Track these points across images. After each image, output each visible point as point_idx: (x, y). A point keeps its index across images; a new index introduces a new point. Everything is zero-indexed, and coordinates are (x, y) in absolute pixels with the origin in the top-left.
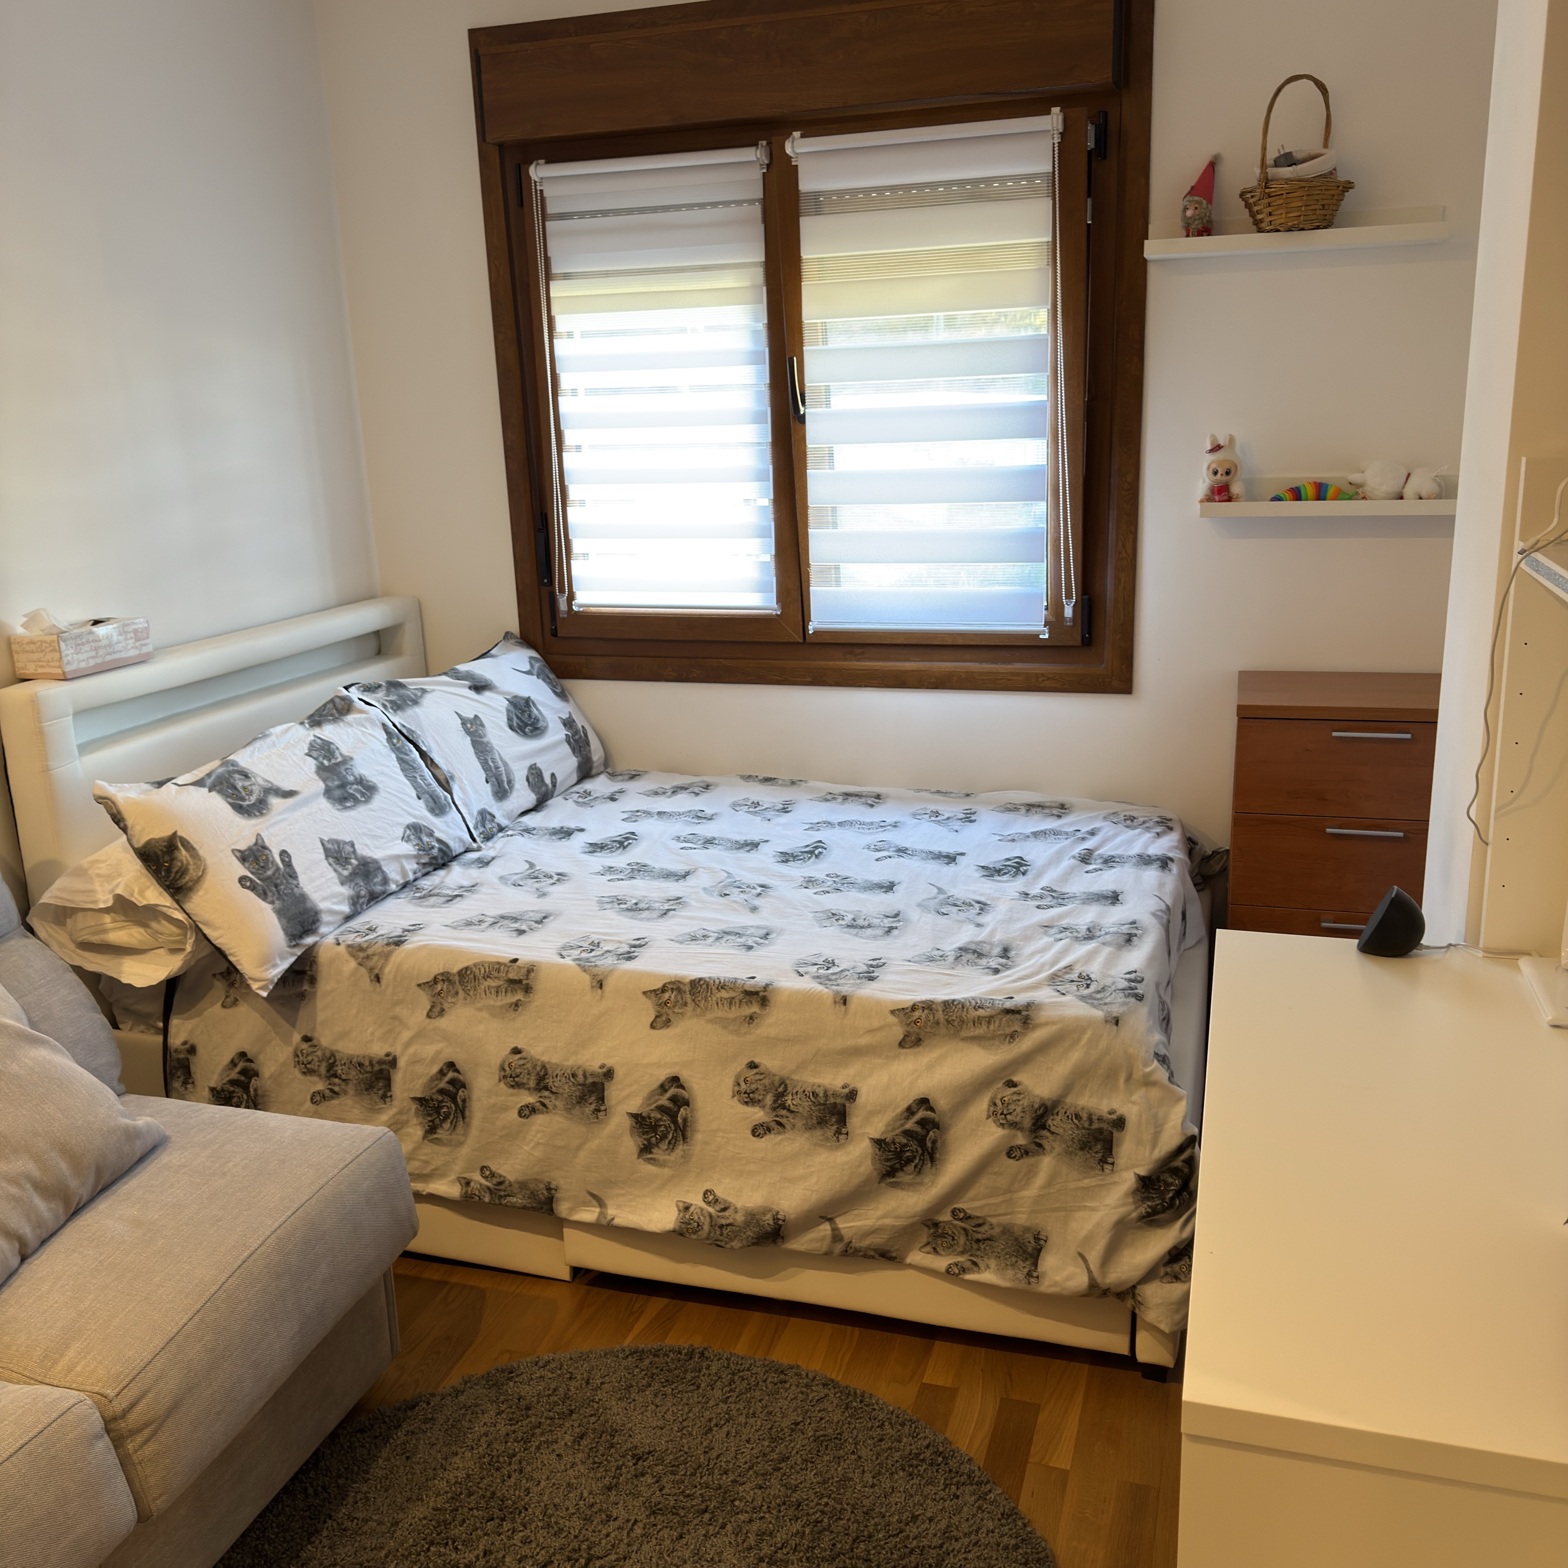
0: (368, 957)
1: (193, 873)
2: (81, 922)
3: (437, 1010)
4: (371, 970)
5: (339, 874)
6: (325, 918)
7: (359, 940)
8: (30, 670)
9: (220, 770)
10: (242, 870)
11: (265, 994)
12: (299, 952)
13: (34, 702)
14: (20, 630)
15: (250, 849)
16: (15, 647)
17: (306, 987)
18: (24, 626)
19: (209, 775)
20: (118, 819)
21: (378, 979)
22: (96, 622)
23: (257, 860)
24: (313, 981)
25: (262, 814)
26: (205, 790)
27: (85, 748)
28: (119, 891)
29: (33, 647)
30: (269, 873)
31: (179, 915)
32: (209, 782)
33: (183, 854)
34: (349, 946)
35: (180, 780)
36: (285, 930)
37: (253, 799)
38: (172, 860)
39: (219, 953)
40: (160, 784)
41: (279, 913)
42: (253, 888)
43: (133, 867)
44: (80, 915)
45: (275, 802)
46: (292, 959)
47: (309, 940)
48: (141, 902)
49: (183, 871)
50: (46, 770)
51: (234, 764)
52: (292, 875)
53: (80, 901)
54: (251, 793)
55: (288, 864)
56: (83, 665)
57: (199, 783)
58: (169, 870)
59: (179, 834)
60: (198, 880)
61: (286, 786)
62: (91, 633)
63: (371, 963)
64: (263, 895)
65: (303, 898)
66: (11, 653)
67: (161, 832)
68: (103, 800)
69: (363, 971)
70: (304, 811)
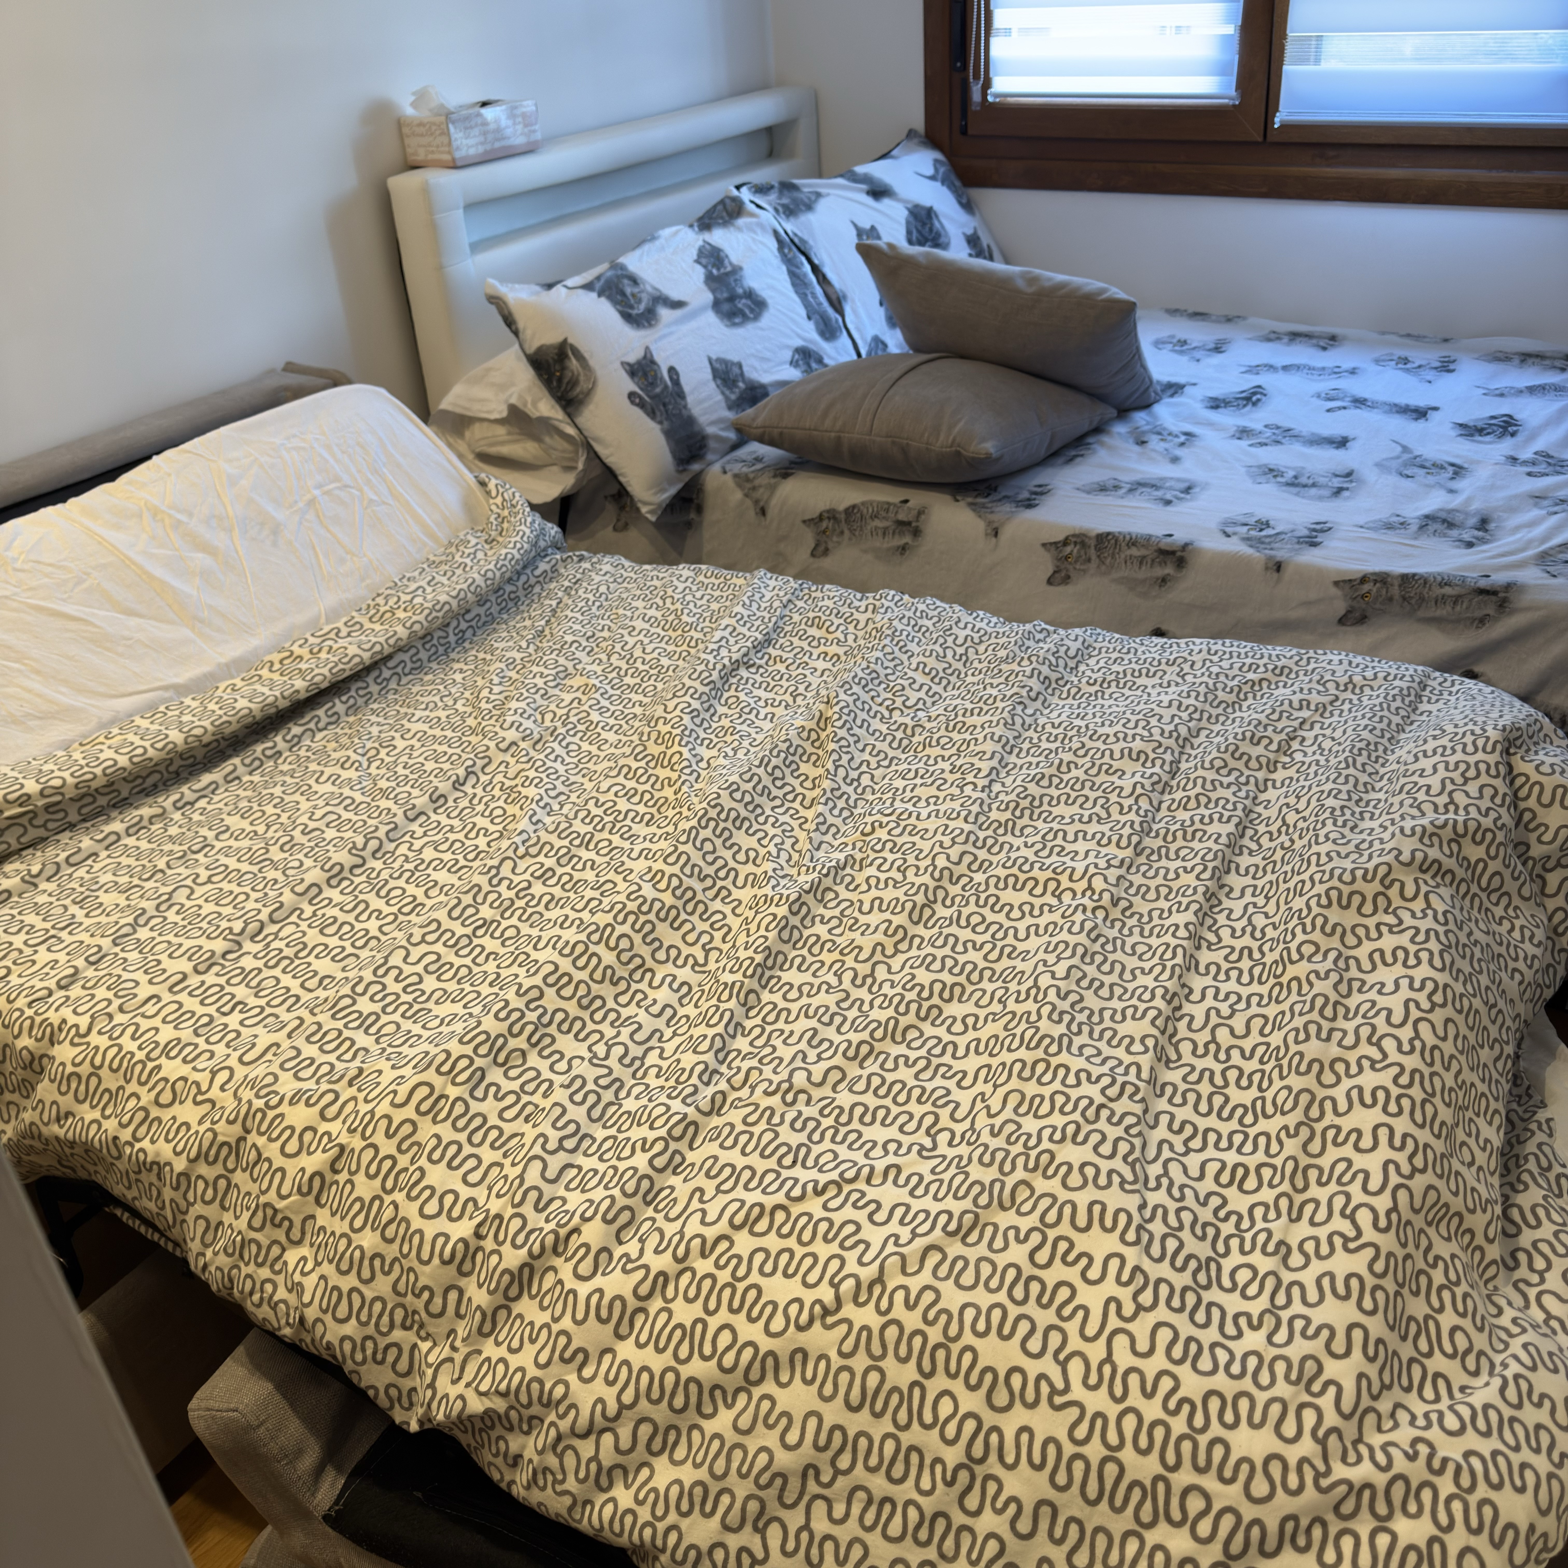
0: (754, 489)
1: (583, 385)
2: (477, 432)
3: (821, 548)
4: (756, 502)
5: (727, 398)
7: (745, 470)
8: (421, 156)
9: (610, 274)
10: (631, 386)
11: (653, 518)
12: (686, 478)
13: (426, 190)
14: (410, 111)
15: (639, 363)
16: (405, 130)
17: (693, 515)
18: (414, 105)
19: (598, 278)
20: (509, 321)
21: (763, 512)
22: (484, 104)
23: (645, 375)
24: (700, 510)
25: (650, 325)
26: (594, 295)
27: (476, 247)
28: (513, 401)
29: (422, 130)
30: (658, 390)
31: (570, 430)
32: (598, 286)
33: (574, 363)
34: (736, 476)
35: (570, 282)
36: (673, 453)
37: (642, 307)
38: (563, 369)
39: (610, 473)
40: (550, 286)
41: (668, 434)
42: (642, 405)
43: (525, 375)
44: (477, 426)
45: (665, 314)
46: (679, 486)
48: (534, 414)
49: (574, 383)
50: (440, 268)
51: (623, 267)
52: (680, 394)
53: (476, 410)
54: (640, 301)
55: (676, 382)
56: (472, 151)
57: (588, 287)
58: (560, 380)
59: (571, 341)
60: (589, 393)
61: (675, 295)
62: (479, 115)
63: (757, 494)
64: (652, 414)
65: (690, 421)
66: (401, 137)
67: (551, 338)
68: (496, 301)
69: (749, 503)
70: (693, 324)
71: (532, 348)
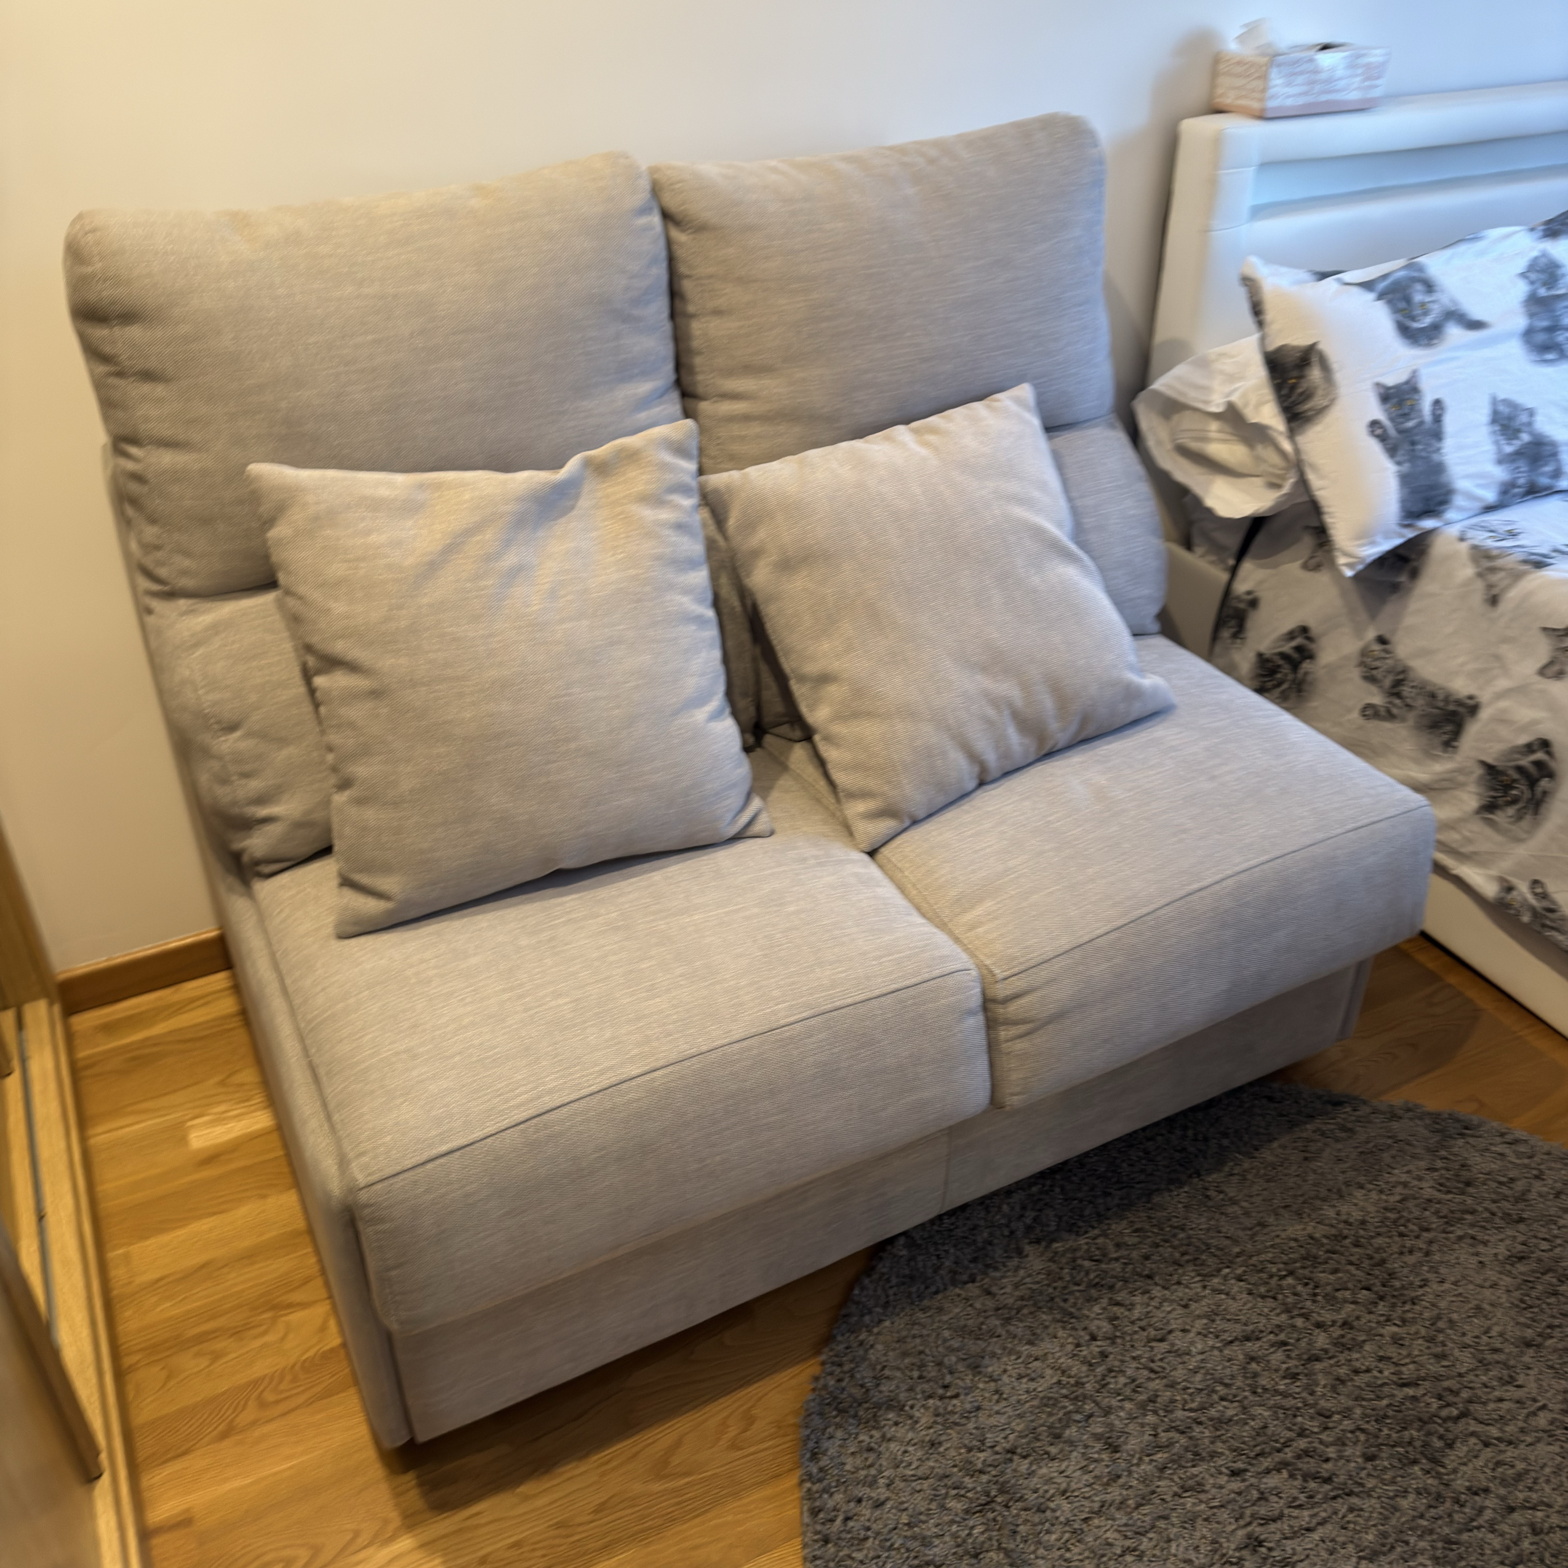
0: (1493, 570)
1: (1317, 402)
2: (1186, 421)
3: (1556, 668)
4: (1490, 586)
5: (1499, 450)
6: (1459, 501)
7: (1490, 543)
8: (1227, 100)
9: (1402, 273)
10: (1377, 412)
11: (1349, 573)
12: (1410, 534)
13: (1218, 141)
14: (1232, 46)
15: (1397, 387)
16: (1222, 67)
17: (1403, 578)
18: (1241, 39)
19: (1385, 277)
20: (1257, 310)
21: (1494, 601)
22: (1325, 47)
23: (1400, 403)
24: (1415, 574)
25: (1429, 345)
26: (1371, 296)
27: (1259, 212)
28: (1234, 398)
29: (1239, 69)
30: (1410, 424)
31: (1287, 446)
32: (1382, 286)
33: (1315, 374)
34: (1475, 547)
35: (1347, 277)
36: (1403, 501)
37: (1427, 321)
38: (1301, 377)
39: (1315, 508)
40: (1323, 276)
41: (1405, 479)
42: (1383, 438)
43: (1258, 373)
44: (1188, 413)
45: (1454, 333)
46: (1398, 541)
47: (1428, 524)
48: (1253, 417)
49: (1308, 395)
50: (1206, 231)
51: (1420, 268)
52: (1437, 434)
53: (1192, 397)
54: (1426, 313)
55: (1438, 419)
56: (1289, 102)
57: (1367, 286)
58: (1293, 388)
59: (1321, 346)
60: (1321, 411)
61: (1476, 312)
62: (1311, 60)
63: (1494, 578)
64: (1392, 451)
65: (1439, 468)
66: (1214, 74)
68: (1250, 284)
69: (1480, 585)
70: (1487, 352)
71: (1274, 344)
